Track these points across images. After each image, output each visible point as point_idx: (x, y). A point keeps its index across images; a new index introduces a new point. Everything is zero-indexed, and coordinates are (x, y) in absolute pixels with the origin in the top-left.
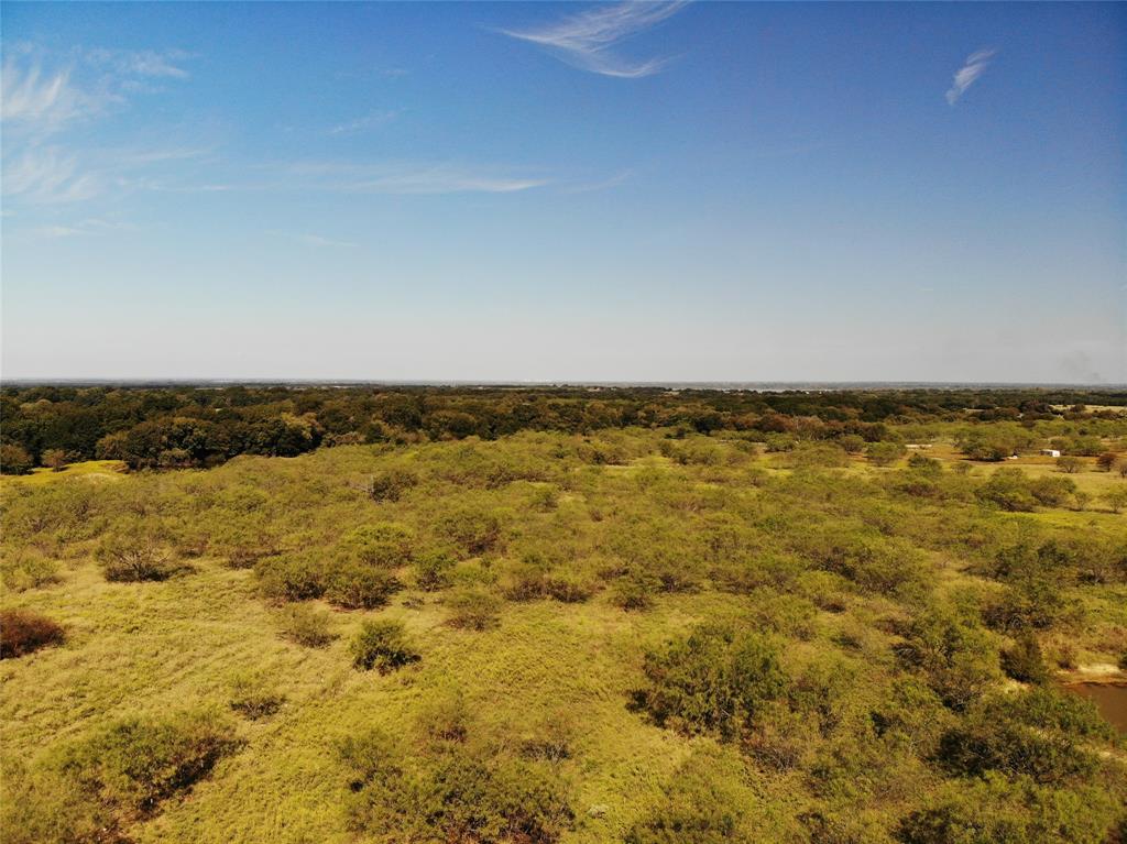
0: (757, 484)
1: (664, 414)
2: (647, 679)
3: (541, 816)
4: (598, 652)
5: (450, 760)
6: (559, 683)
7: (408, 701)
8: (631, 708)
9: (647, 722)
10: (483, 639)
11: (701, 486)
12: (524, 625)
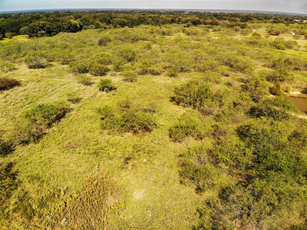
0: (209, 41)
1: (184, 19)
2: (175, 94)
3: (149, 125)
4: (163, 88)
5: (126, 113)
6: (153, 95)
7: (114, 99)
8: (171, 101)
9: (175, 104)
10: (133, 84)
11: (193, 42)
12: (143, 81)
